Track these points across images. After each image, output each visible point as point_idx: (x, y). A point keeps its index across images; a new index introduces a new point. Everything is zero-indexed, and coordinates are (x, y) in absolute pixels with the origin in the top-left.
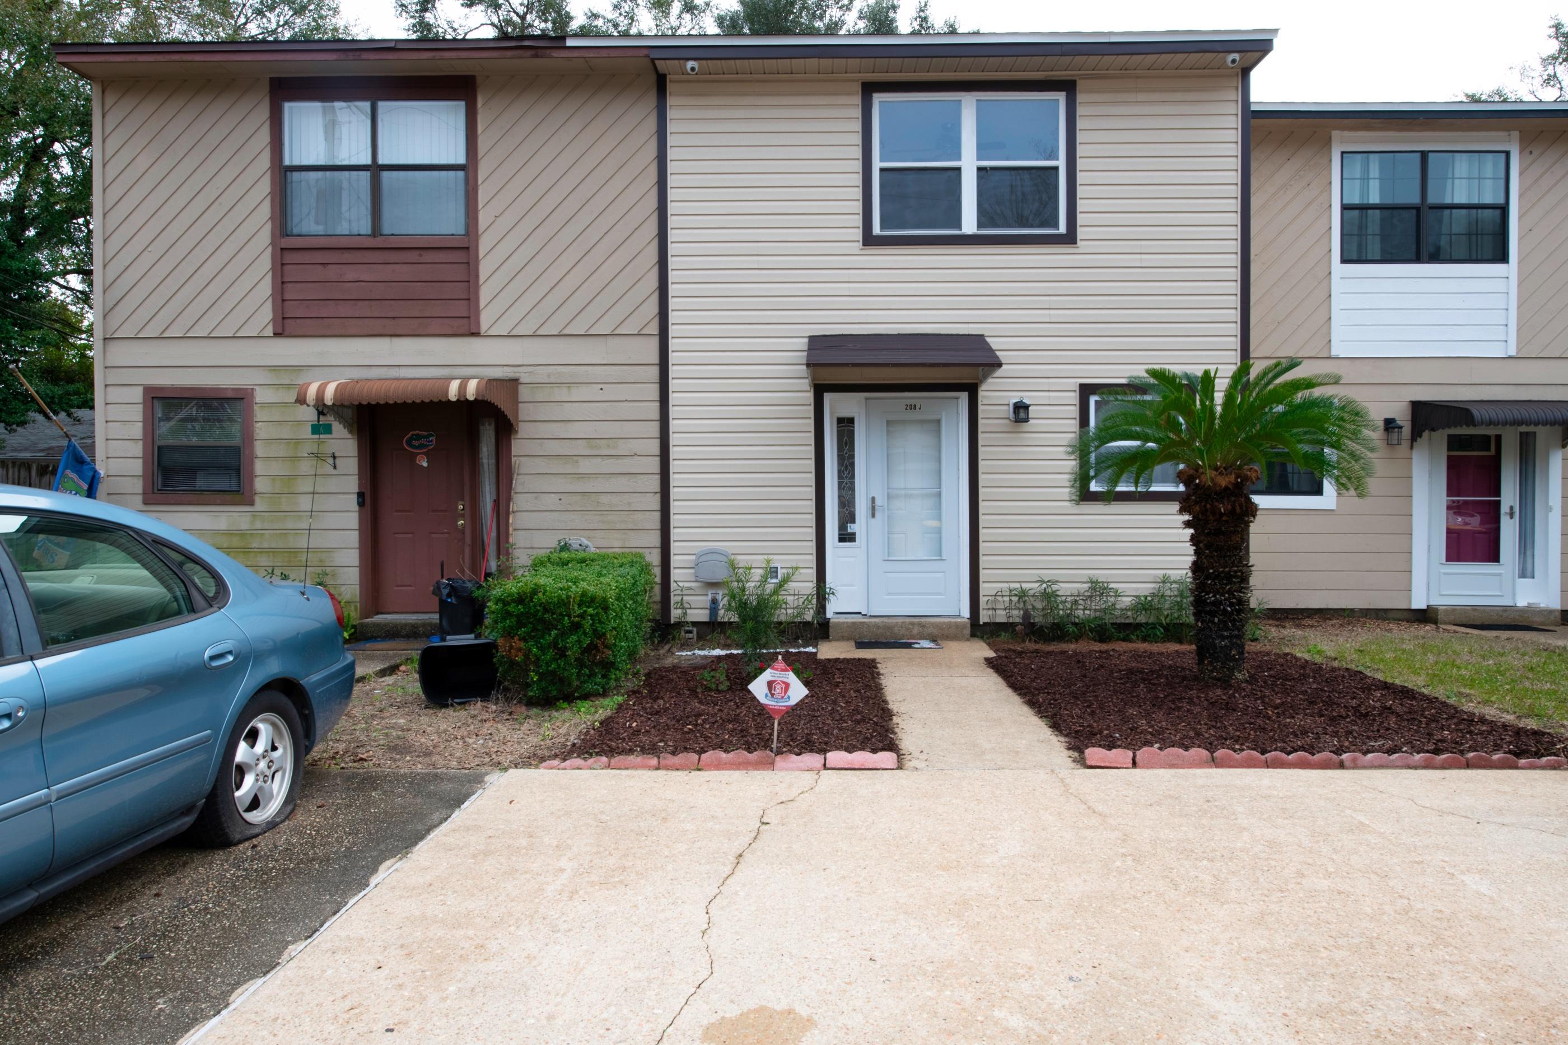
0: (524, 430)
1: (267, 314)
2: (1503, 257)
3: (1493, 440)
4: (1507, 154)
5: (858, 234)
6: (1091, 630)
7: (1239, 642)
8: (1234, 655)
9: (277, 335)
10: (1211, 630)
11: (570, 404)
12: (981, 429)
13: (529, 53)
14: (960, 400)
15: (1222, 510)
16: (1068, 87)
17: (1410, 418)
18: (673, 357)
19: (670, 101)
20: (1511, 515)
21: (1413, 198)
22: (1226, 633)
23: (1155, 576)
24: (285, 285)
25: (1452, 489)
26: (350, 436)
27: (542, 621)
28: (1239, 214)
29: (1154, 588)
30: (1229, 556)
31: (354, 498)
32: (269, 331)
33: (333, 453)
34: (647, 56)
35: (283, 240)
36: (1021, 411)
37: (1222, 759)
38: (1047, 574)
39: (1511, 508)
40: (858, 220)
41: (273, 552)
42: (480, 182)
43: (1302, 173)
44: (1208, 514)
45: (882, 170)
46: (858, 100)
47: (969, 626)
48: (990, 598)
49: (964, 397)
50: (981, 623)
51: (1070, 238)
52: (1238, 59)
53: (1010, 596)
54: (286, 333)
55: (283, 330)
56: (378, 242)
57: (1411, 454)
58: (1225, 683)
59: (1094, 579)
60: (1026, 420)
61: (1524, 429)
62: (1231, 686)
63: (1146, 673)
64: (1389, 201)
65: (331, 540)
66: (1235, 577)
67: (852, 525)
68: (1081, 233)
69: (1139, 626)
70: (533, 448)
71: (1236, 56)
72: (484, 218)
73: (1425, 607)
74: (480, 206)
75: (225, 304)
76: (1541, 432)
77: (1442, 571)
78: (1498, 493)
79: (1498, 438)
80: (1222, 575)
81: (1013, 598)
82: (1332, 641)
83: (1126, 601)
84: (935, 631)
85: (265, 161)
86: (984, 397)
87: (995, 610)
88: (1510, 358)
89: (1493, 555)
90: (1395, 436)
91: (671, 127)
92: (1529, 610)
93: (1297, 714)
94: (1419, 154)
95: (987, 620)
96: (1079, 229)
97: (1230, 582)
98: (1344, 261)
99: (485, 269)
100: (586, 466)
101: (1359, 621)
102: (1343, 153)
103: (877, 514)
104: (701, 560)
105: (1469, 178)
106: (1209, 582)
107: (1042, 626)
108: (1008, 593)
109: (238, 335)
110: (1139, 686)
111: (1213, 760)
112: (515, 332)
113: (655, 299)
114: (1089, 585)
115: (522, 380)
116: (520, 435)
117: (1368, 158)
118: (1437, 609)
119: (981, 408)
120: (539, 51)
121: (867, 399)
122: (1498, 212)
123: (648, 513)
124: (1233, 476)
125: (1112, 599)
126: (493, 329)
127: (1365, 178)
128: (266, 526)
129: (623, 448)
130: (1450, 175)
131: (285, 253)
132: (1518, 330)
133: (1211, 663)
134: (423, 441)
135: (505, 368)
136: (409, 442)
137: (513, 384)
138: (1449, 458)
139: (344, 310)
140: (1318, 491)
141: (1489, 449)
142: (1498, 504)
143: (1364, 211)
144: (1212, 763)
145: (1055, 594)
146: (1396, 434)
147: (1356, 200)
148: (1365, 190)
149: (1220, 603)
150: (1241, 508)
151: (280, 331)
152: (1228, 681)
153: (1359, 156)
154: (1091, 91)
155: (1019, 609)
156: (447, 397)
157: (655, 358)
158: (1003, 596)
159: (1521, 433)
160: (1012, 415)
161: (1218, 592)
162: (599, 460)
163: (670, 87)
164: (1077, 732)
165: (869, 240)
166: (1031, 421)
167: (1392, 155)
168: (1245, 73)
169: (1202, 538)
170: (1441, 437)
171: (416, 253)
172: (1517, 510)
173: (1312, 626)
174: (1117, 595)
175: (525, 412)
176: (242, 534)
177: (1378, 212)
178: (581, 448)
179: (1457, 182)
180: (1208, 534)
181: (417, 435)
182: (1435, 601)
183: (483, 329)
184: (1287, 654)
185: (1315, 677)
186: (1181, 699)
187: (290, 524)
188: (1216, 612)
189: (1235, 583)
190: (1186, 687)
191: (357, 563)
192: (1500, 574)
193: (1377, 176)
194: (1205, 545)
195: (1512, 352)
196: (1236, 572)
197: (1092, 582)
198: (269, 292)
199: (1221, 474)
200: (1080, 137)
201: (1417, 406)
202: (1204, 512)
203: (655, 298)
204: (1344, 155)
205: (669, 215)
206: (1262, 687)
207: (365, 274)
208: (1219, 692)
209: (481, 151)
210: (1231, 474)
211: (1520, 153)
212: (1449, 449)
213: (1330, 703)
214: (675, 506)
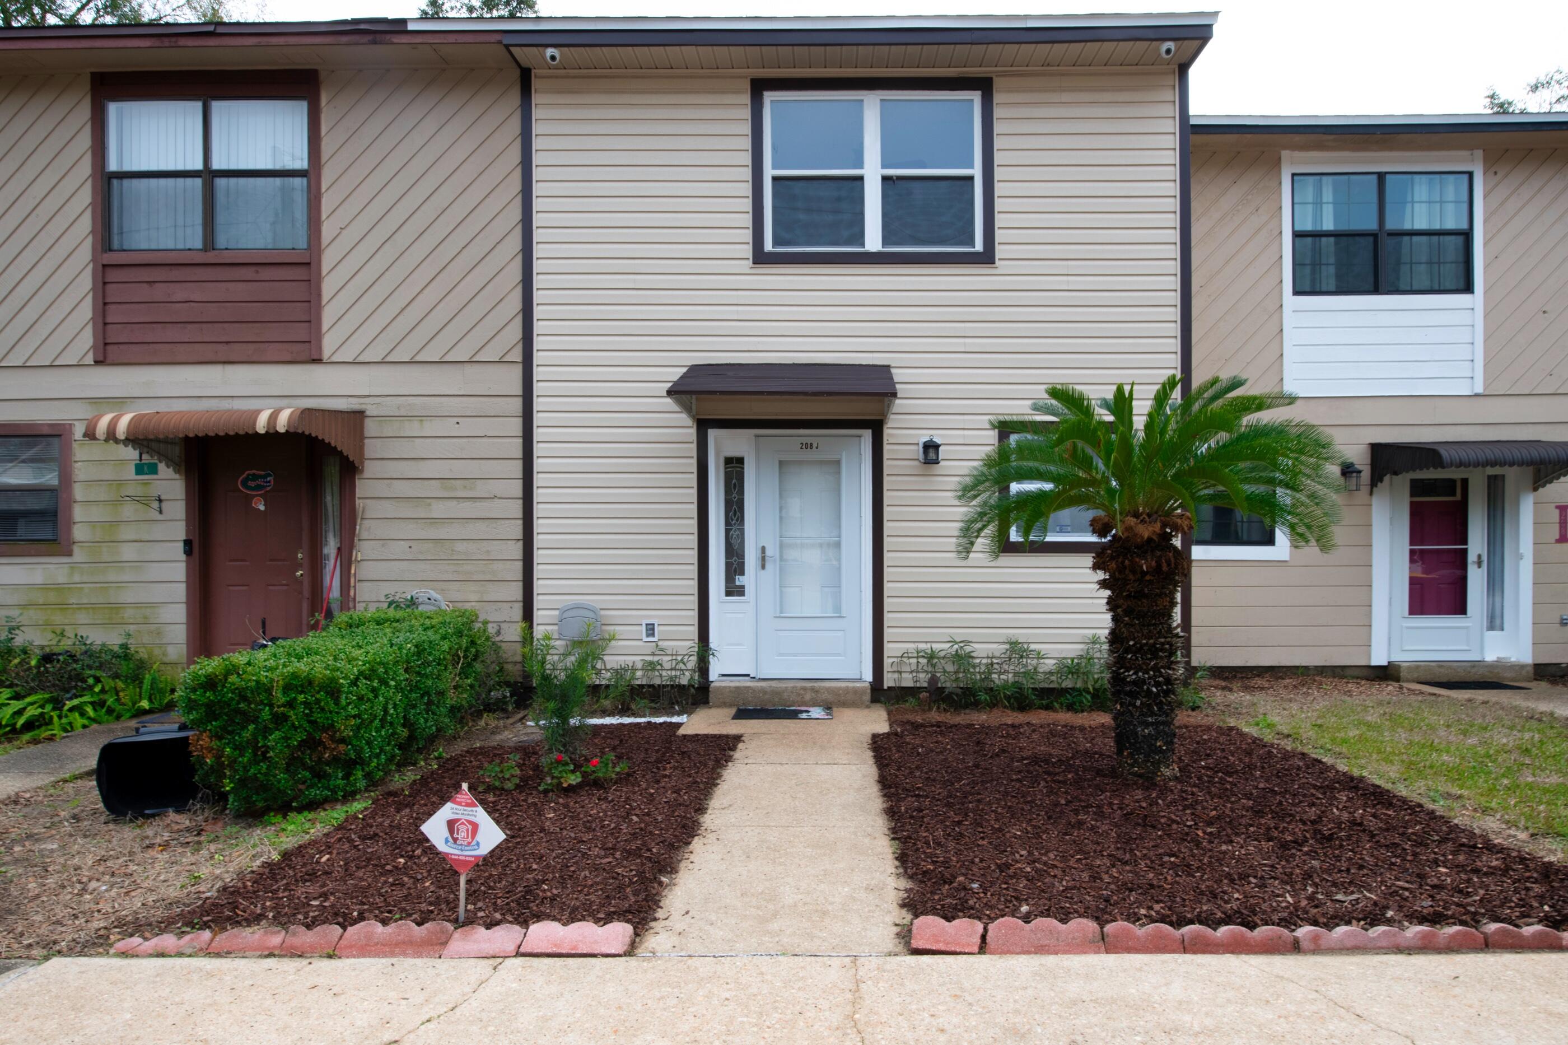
0: (370, 469)
1: (87, 339)
2: (1468, 287)
3: (1459, 485)
4: (1470, 174)
5: (747, 251)
6: (1008, 698)
7: (1166, 729)
8: (1160, 746)
9: (98, 362)
10: (1132, 715)
11: (422, 440)
12: (886, 471)
13: (366, 38)
14: (863, 439)
15: (1145, 567)
16: (984, 86)
17: (1369, 461)
18: (538, 388)
19: (536, 99)
20: (1479, 564)
21: (1371, 224)
22: (1150, 719)
23: (1084, 636)
24: (107, 307)
25: (1416, 535)
26: (177, 476)
27: (238, 711)
28: (1178, 230)
29: (1082, 650)
30: (1154, 624)
31: (181, 546)
32: (89, 359)
33: (159, 496)
34: (500, 42)
35: (105, 255)
36: (931, 448)
37: (1116, 937)
38: (960, 634)
39: (1479, 556)
40: (748, 235)
41: (93, 608)
42: (323, 190)
43: (1250, 197)
44: (1127, 572)
45: (775, 179)
46: (746, 99)
47: (869, 691)
48: (895, 660)
49: (867, 435)
50: (885, 687)
51: (987, 257)
52: (1173, 49)
53: (917, 657)
54: (108, 361)
55: (105, 357)
56: (210, 257)
57: (1371, 500)
58: (1148, 782)
59: (1013, 640)
60: (936, 462)
61: (1491, 471)
62: (1156, 785)
63: (1054, 764)
64: (1344, 227)
65: (157, 594)
66: (1162, 650)
67: (741, 577)
68: (1000, 251)
69: (1063, 692)
70: (380, 489)
71: (1171, 45)
72: (327, 231)
73: (1385, 663)
74: (324, 216)
75: (43, 329)
76: (1511, 474)
77: (1405, 625)
78: (1465, 542)
79: (1465, 482)
80: (1146, 648)
81: (920, 660)
82: (1284, 709)
83: (1049, 664)
84: (830, 698)
85: (85, 168)
86: (889, 435)
87: (900, 672)
88: (1477, 395)
89: (1460, 608)
90: (1354, 480)
91: (537, 128)
92: (1499, 665)
93: (1237, 834)
94: (1375, 177)
95: (892, 684)
96: (997, 247)
97: (1155, 657)
98: (1296, 292)
99: (328, 288)
100: (439, 510)
101: (1315, 681)
102: (1293, 175)
103: (768, 566)
104: (566, 615)
105: (1429, 202)
106: (1129, 656)
107: (951, 693)
108: (915, 655)
109: (56, 363)
110: (1039, 784)
111: (1103, 939)
112: (361, 359)
113: (518, 324)
114: (1007, 646)
115: (368, 413)
116: (367, 474)
117: (1320, 181)
118: (1399, 666)
119: (886, 448)
120: (378, 37)
121: (757, 436)
122: (1460, 239)
123: (509, 563)
124: (1159, 524)
125: (1035, 662)
126: (335, 356)
127: (1318, 203)
128: (85, 579)
129: (482, 489)
130: (1409, 199)
131: (108, 270)
132: (1485, 366)
133: (1131, 755)
134: (260, 482)
135: (350, 399)
136: (244, 483)
137: (359, 416)
138: (1412, 503)
139: (172, 334)
140: (1269, 540)
141: (1454, 494)
142: (1465, 552)
143: (1318, 239)
144: (1101, 943)
145: (969, 656)
146: (1354, 479)
147: (1308, 226)
148: (1318, 215)
149: (1144, 682)
150: (1169, 565)
151: (101, 359)
152: (1152, 779)
153: (1311, 178)
154: (1010, 91)
155: (927, 672)
156: (254, 428)
157: (518, 390)
158: (909, 658)
159: (1489, 477)
160: (921, 456)
161: (1141, 669)
162: (454, 502)
163: (535, 83)
164: (925, 873)
165: (761, 257)
166: (942, 463)
167: (1346, 177)
168: (1183, 69)
169: (1121, 602)
170: (1403, 482)
171: (253, 269)
172: (1485, 558)
173: (1262, 689)
174: (1039, 656)
175: (372, 448)
176: (59, 589)
177: (1332, 239)
178: (433, 490)
179: (1416, 206)
180: (1129, 596)
181: (254, 475)
182: (1397, 657)
183: (326, 354)
184: (1231, 729)
185: (1263, 768)
186: (1086, 807)
187: (112, 577)
188: (1138, 693)
189: (1162, 658)
190: (1097, 787)
191: (184, 620)
192: (1467, 628)
193: (1331, 200)
194: (1124, 611)
195: (1479, 390)
196: (1163, 644)
197: (1011, 643)
198: (90, 315)
199: (1143, 521)
200: (998, 143)
201: (1376, 449)
202: (1121, 569)
203: (518, 321)
204: (1296, 178)
205: (534, 228)
206: (1195, 786)
207: (197, 293)
208: (1139, 794)
209: (325, 156)
210: (1155, 522)
211: (1484, 174)
212: (1412, 495)
213: (1281, 815)
214: (539, 555)
